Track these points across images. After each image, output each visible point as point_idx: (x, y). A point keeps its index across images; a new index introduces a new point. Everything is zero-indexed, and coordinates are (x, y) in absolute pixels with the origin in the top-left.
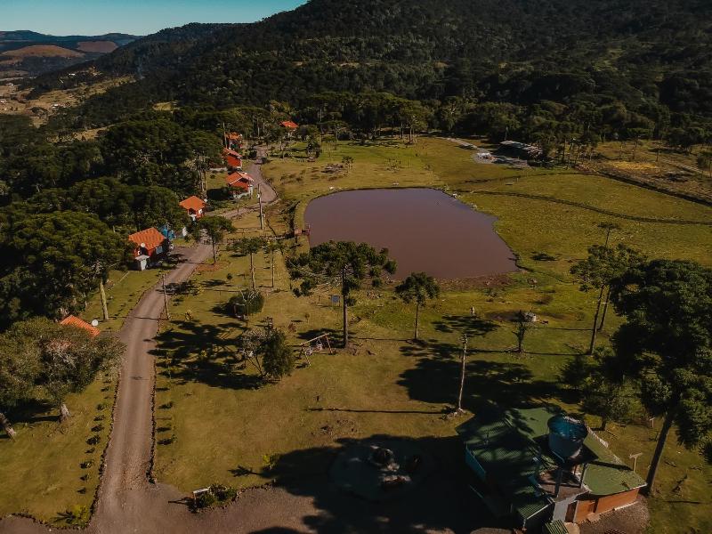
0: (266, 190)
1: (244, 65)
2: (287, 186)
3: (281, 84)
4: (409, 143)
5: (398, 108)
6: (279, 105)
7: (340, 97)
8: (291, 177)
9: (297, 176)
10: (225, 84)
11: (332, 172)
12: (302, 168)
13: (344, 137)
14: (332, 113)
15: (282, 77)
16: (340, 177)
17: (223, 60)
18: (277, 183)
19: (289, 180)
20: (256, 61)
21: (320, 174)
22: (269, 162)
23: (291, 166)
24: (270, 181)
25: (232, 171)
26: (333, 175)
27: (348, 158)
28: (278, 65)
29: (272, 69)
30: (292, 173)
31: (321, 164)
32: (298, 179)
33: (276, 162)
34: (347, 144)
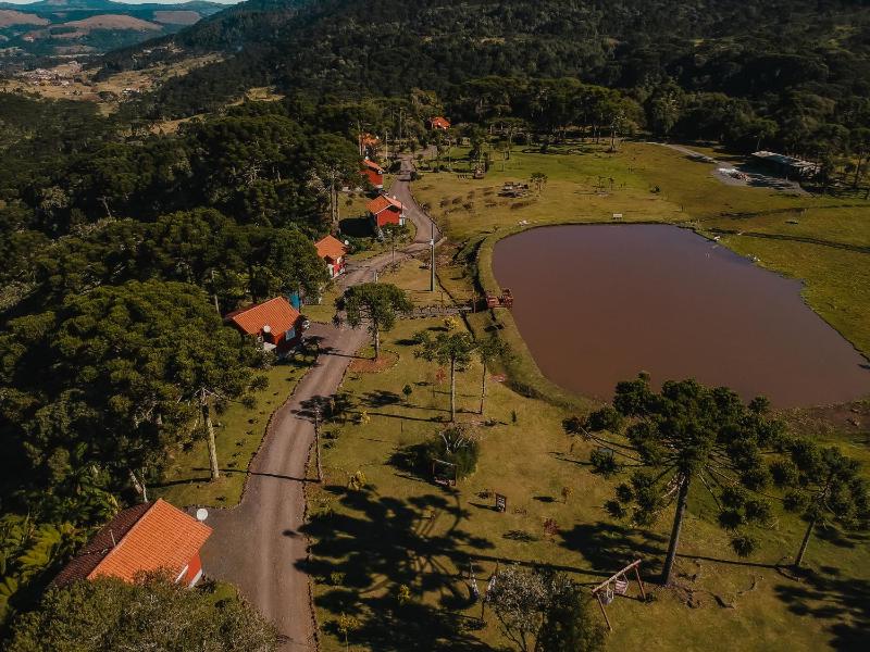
0: (422, 223)
1: (358, 41)
2: (452, 217)
3: (406, 65)
4: (609, 151)
5: (594, 100)
6: (424, 94)
7: (508, 83)
8: (455, 202)
9: (465, 201)
10: (335, 64)
11: (512, 195)
12: (468, 189)
13: (519, 141)
14: (498, 107)
15: (407, 56)
17: (333, 33)
18: (437, 211)
19: (453, 207)
20: (373, 35)
21: (495, 197)
22: (419, 178)
23: (448, 185)
24: (426, 208)
25: (374, 194)
26: (516, 200)
27: (539, 175)
28: (402, 40)
29: (394, 46)
30: (455, 195)
31: (495, 183)
32: (467, 207)
33: (428, 178)
34: (523, 151)
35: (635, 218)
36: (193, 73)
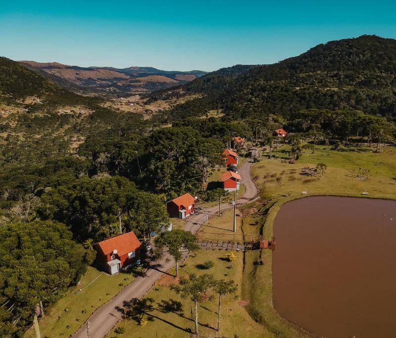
0: (251, 187)
1: (263, 89)
2: (268, 185)
4: (376, 152)
5: (368, 124)
6: (276, 117)
7: (321, 113)
8: (272, 176)
9: (278, 176)
11: (307, 174)
12: (282, 169)
13: (322, 143)
14: (313, 125)
15: (285, 96)
16: (314, 180)
17: (252, 86)
18: (261, 181)
19: (271, 179)
20: (271, 86)
21: (297, 176)
22: (258, 161)
23: (275, 166)
24: (255, 178)
25: (231, 169)
26: (309, 178)
27: (322, 165)
28: (284, 89)
29: (280, 92)
30: (273, 172)
31: (298, 166)
32: (278, 179)
33: (264, 161)
34: (324, 149)
35: (377, 196)
36: (187, 103)
